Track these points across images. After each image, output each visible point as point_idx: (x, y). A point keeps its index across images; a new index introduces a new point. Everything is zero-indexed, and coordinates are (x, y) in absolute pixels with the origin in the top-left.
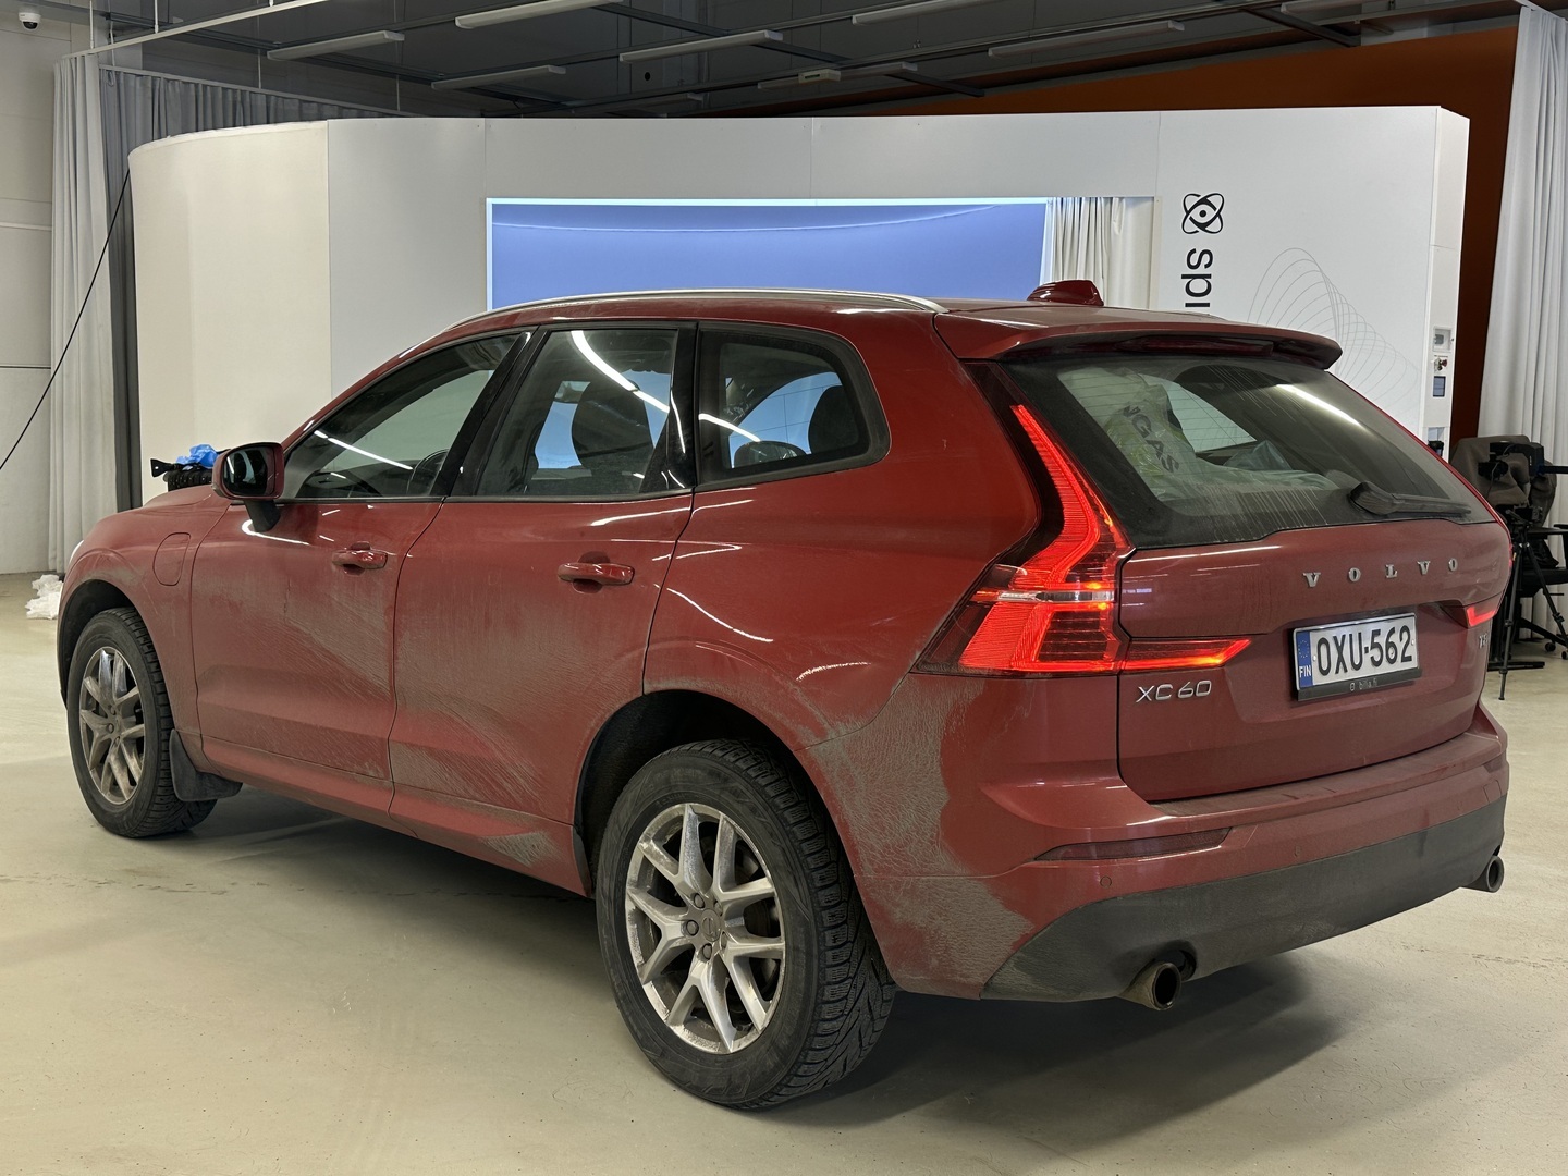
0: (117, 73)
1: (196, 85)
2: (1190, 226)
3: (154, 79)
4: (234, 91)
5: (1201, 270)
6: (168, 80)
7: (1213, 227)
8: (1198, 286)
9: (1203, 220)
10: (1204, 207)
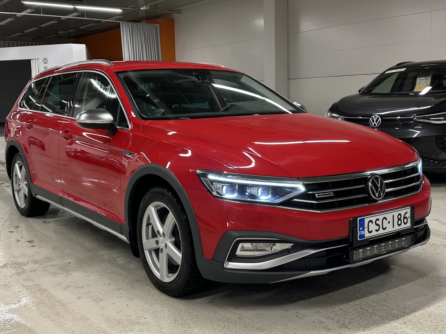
7: (47, 63)
10: (45, 60)
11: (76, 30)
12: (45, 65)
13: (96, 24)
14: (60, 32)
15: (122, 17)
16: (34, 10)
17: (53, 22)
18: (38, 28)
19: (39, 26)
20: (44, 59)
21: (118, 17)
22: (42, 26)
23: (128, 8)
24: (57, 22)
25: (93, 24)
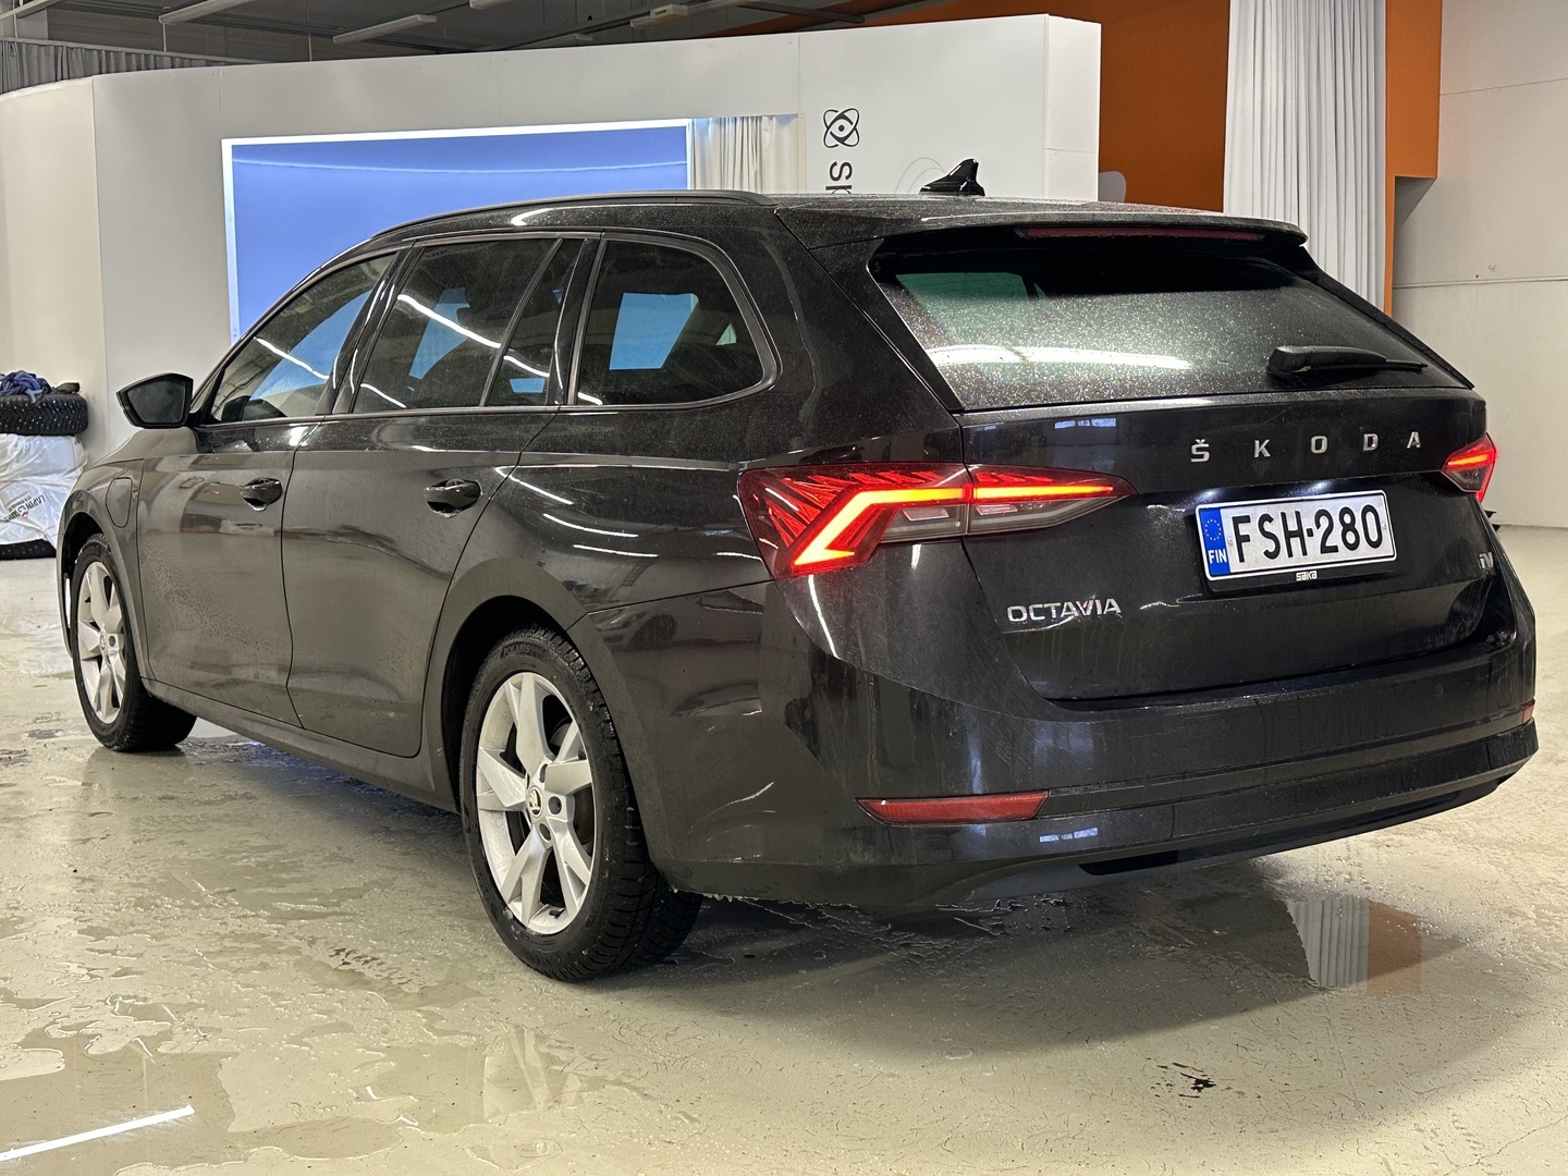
0: (19, 42)
1: (99, 52)
2: (831, 141)
3: (57, 47)
4: (138, 55)
5: (842, 182)
6: (72, 49)
7: (852, 140)
9: (842, 135)
10: (842, 122)
12: (842, 154)
20: (831, 117)
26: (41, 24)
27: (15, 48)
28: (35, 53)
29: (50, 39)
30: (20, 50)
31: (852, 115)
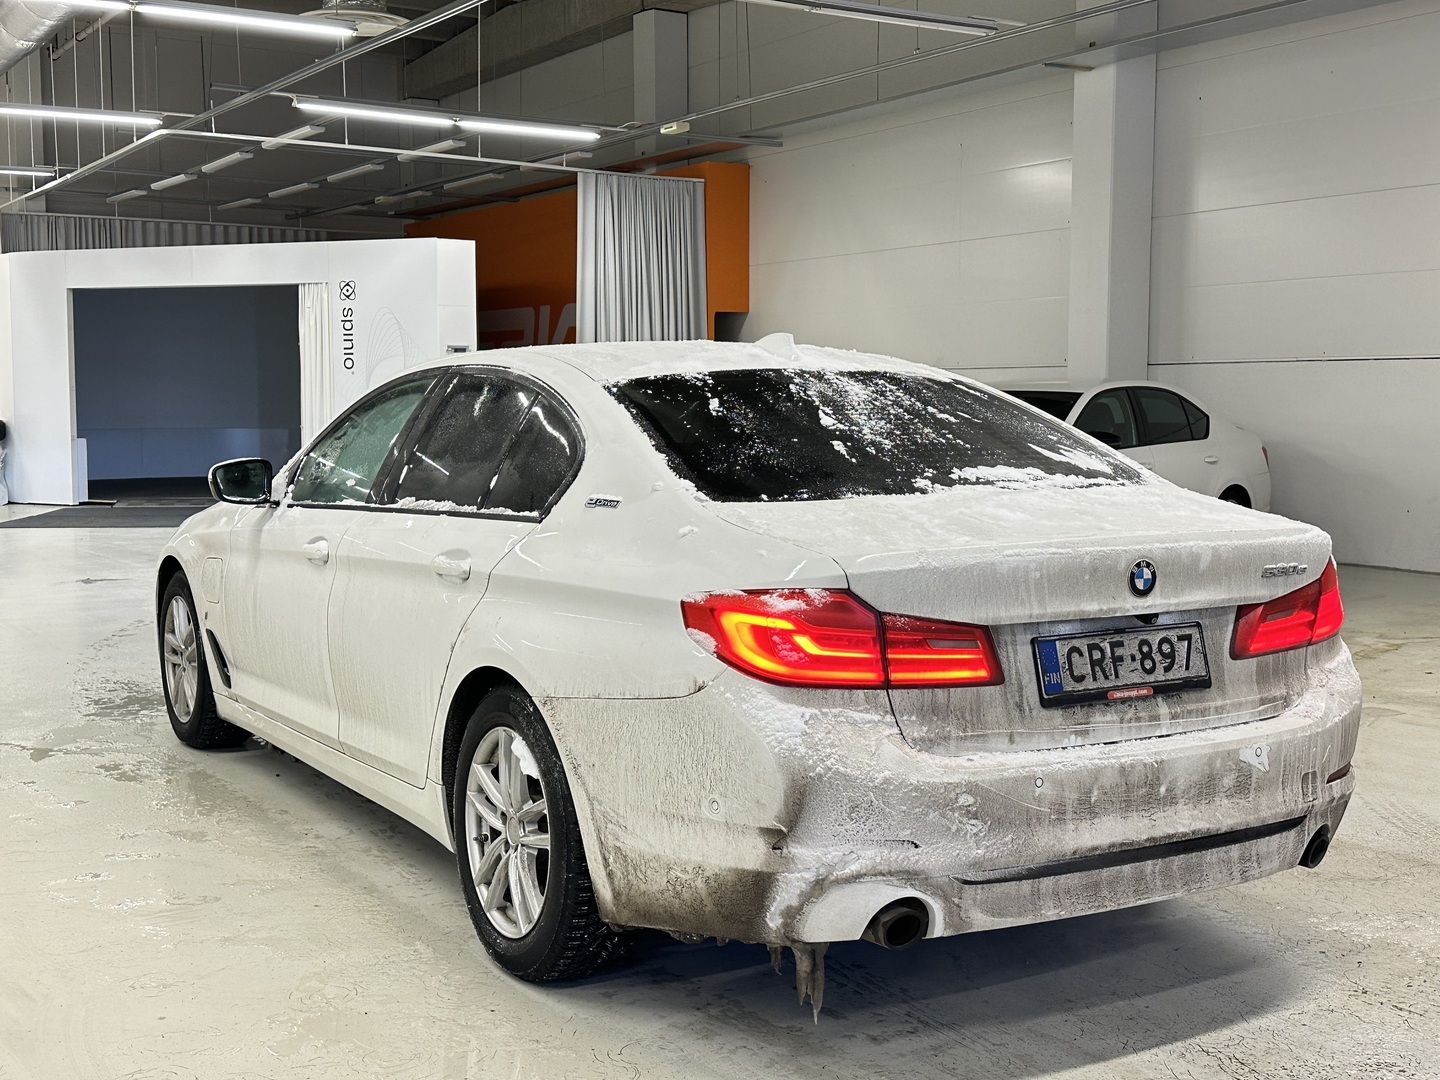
0: (26, 216)
1: (75, 218)
2: (343, 297)
3: (48, 217)
4: (99, 219)
5: (348, 318)
7: (352, 297)
8: (348, 325)
9: (348, 294)
10: (348, 287)
11: (429, 194)
13: (501, 177)
14: (381, 197)
15: (589, 155)
16: (322, 130)
17: (368, 167)
18: (317, 186)
19: (322, 178)
20: (343, 284)
21: (579, 154)
22: (330, 178)
23: (618, 129)
24: (381, 167)
25: (491, 175)
26: (42, 204)
27: (24, 217)
28: (36, 220)
29: (47, 211)
30: (26, 219)
31: (352, 284)
